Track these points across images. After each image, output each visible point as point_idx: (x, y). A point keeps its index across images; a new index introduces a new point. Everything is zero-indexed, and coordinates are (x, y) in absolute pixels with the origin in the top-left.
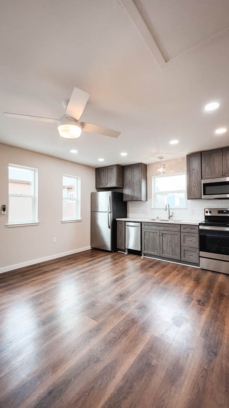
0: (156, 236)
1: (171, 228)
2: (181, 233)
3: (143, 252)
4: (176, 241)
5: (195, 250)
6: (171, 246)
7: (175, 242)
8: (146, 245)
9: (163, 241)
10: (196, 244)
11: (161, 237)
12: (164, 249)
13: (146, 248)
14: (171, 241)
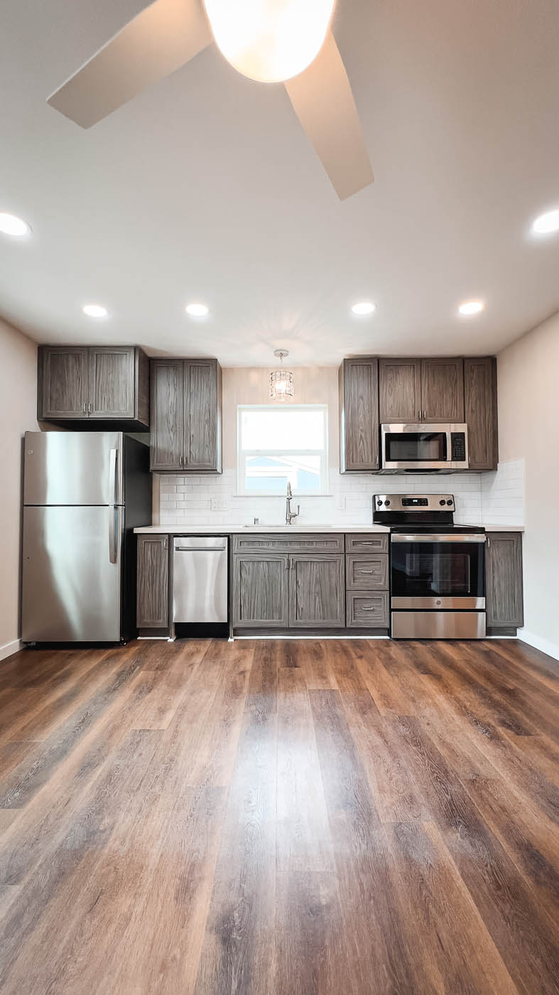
0: (277, 571)
1: (320, 546)
2: (348, 557)
3: (237, 623)
4: (333, 580)
5: (380, 595)
6: (321, 593)
7: (330, 580)
8: (244, 603)
9: (297, 582)
10: (383, 579)
11: (293, 573)
12: (301, 606)
13: (245, 611)
14: (319, 582)
